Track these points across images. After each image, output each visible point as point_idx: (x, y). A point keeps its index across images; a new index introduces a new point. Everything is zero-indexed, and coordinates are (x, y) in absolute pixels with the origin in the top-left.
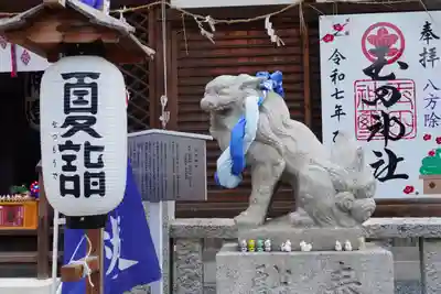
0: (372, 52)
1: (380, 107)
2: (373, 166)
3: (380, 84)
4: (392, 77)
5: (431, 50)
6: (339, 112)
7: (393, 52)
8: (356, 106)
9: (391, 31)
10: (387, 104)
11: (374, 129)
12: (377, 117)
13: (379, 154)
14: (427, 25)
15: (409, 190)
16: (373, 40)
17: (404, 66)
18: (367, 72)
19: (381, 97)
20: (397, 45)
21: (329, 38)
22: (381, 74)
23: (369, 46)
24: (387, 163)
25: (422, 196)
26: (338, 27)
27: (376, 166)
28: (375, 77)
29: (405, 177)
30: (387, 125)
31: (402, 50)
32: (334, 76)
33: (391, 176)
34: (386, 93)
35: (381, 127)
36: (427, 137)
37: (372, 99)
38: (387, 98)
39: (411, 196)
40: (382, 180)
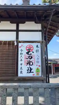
0: (28, 50)
1: (29, 59)
2: (27, 70)
3: (29, 55)
4: (31, 54)
5: (38, 50)
6: (21, 60)
7: (31, 50)
8: (25, 59)
9: (31, 46)
10: (30, 59)
11: (28, 63)
12: (28, 61)
13: (28, 68)
14: (37, 46)
15: (34, 75)
16: (28, 48)
17: (33, 52)
18: (27, 53)
19: (29, 58)
20: (32, 49)
21: (20, 47)
22: (29, 54)
23: (27, 49)
24: (30, 70)
25: (36, 76)
26: (22, 45)
27: (28, 70)
28: (28, 54)
29: (33, 72)
30: (30, 63)
31: (33, 49)
32: (21, 54)
33: (30, 72)
34: (30, 57)
35: (29, 63)
36: (37, 65)
37: (27, 58)
38: (30, 58)
39: (34, 76)
40: (29, 73)
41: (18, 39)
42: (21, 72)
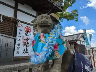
8: (22, 39)
21: (19, 26)
27: (24, 51)
32: (19, 33)
40: (25, 53)
41: (16, 17)
42: (18, 52)
